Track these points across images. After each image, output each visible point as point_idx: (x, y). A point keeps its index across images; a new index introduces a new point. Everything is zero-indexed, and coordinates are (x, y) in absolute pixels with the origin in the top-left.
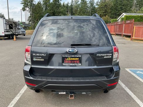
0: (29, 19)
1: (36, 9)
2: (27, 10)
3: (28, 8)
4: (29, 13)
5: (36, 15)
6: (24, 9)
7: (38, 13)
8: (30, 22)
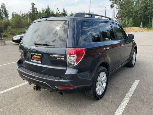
0: (116, 17)
1: (125, 4)
2: (116, 7)
3: (117, 4)
4: (117, 10)
5: (124, 11)
6: (112, 6)
7: (126, 9)
8: (118, 19)
